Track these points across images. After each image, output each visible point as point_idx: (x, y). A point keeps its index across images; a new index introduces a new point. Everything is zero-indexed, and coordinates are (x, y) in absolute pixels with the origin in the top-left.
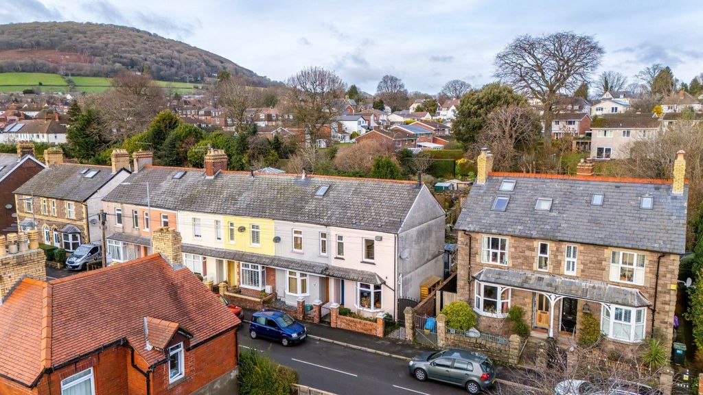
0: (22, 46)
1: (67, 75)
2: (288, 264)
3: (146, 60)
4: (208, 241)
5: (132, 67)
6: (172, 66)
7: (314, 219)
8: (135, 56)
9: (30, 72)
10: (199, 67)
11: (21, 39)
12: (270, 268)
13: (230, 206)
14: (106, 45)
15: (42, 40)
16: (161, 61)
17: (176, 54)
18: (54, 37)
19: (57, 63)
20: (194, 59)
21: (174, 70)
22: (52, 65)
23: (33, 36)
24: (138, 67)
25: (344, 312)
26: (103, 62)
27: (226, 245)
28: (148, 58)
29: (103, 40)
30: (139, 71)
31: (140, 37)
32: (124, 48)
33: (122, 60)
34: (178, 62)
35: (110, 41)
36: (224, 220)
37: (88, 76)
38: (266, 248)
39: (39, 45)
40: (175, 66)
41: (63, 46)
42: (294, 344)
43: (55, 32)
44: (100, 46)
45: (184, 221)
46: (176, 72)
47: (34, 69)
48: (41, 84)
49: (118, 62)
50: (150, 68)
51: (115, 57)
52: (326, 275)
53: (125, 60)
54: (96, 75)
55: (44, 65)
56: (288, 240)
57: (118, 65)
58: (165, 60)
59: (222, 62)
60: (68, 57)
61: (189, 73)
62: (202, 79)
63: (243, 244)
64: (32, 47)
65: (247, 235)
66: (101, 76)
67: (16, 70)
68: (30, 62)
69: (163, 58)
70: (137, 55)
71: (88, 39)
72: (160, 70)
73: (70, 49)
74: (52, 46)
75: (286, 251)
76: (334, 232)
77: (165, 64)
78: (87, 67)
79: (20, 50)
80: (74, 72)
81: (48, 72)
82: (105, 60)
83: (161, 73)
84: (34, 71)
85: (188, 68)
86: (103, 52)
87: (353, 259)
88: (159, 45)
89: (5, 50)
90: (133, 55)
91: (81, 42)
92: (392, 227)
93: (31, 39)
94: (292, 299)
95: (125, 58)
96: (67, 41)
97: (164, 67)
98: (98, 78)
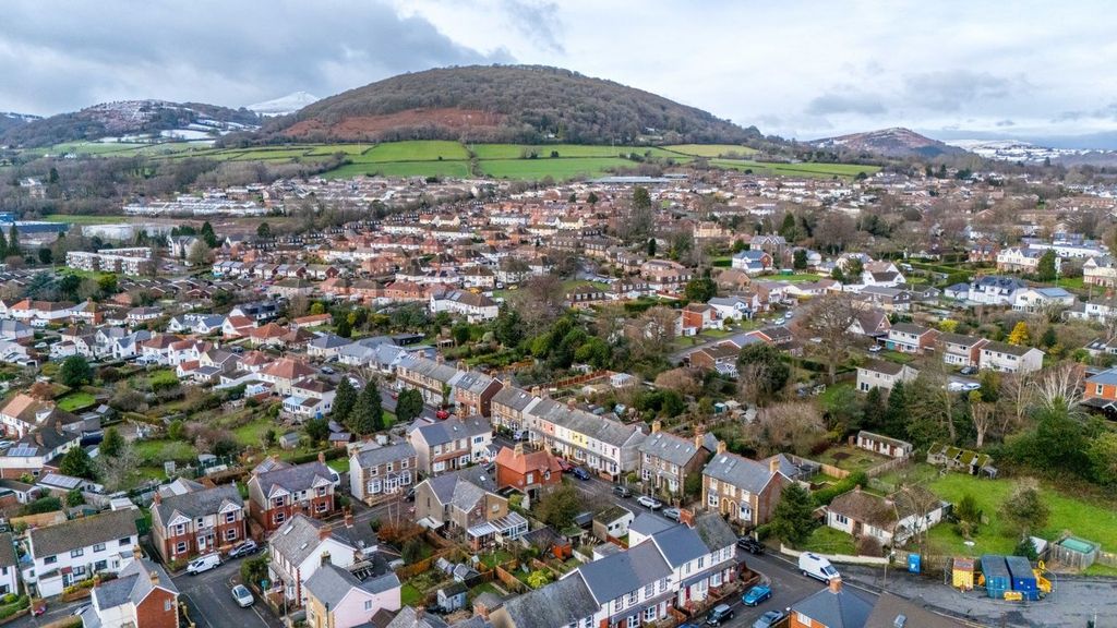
0: (420, 104)
1: (468, 143)
2: (590, 452)
3: (562, 116)
4: (565, 439)
5: (544, 128)
6: (594, 122)
7: (599, 438)
8: (549, 111)
9: (429, 139)
10: (631, 120)
11: (419, 95)
12: (585, 453)
13: (573, 426)
14: (515, 98)
15: (443, 96)
16: (581, 117)
17: (602, 104)
18: (456, 89)
19: (458, 125)
20: (626, 109)
21: (596, 127)
22: (452, 130)
23: (432, 91)
24: (552, 126)
25: (605, 472)
26: (511, 124)
27: (571, 441)
28: (565, 114)
29: (511, 91)
30: (552, 132)
31: (557, 81)
32: (536, 101)
33: (532, 118)
34: (603, 116)
35: (520, 91)
36: (572, 432)
37: (491, 143)
38: (583, 445)
39: (437, 102)
40: (599, 121)
41: (465, 102)
42: (585, 479)
43: (455, 84)
44: (509, 99)
45: (558, 428)
46: (600, 131)
47: (434, 135)
48: (440, 159)
49: (529, 122)
50: (566, 128)
51: (525, 114)
52: (602, 459)
53: (537, 118)
54: (501, 141)
55: (444, 130)
56: (591, 443)
57: (527, 126)
58: (586, 114)
59: (663, 108)
60: (470, 117)
61: (617, 131)
62: (633, 139)
63: (576, 442)
64: (431, 105)
65: (578, 439)
66: (506, 143)
67: (415, 138)
68: (429, 127)
69: (582, 111)
70: (551, 109)
71: (494, 90)
72: (578, 129)
73: (472, 106)
74: (452, 104)
75: (590, 448)
76: (604, 444)
77: (585, 119)
78: (491, 130)
79: (418, 109)
80: (476, 138)
81: (448, 139)
82: (513, 120)
83: (581, 134)
84: (433, 139)
85: (616, 123)
86: (511, 107)
87: (609, 455)
88: (579, 92)
89: (401, 110)
90: (546, 110)
91: (487, 95)
92: (620, 445)
93: (430, 94)
94: (591, 465)
95: (538, 114)
96: (471, 95)
97: (585, 125)
98: (504, 146)
